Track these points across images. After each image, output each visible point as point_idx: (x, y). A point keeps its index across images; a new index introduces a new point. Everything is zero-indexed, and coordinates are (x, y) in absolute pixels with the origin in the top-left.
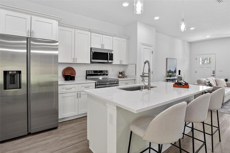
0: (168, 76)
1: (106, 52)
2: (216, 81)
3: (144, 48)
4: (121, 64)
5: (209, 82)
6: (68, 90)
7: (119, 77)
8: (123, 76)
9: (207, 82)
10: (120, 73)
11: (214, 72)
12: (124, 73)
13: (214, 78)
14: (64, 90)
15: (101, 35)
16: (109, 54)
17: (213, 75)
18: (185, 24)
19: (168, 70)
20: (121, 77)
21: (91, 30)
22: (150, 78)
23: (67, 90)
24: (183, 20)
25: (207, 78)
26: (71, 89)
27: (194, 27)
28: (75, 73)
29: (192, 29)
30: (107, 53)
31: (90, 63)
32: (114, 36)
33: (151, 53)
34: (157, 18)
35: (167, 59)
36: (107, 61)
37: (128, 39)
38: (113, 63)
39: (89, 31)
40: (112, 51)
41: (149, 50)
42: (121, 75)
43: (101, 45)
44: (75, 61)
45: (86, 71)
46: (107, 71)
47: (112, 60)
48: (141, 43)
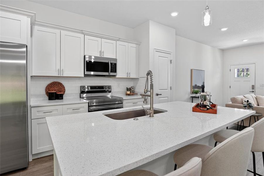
0: (193, 93)
1: (107, 61)
2: (256, 98)
3: (159, 56)
4: (129, 77)
5: (248, 101)
6: (46, 114)
7: (127, 95)
8: (132, 93)
9: (245, 101)
10: (128, 89)
11: (253, 87)
12: (133, 89)
13: (253, 95)
14: (41, 114)
15: (99, 39)
16: (111, 64)
17: (252, 90)
18: (209, 14)
19: (194, 84)
20: (129, 95)
21: (83, 31)
22: (152, 98)
23: (44, 114)
24: (207, 8)
25: (244, 96)
26: (51, 113)
27: (226, 27)
28: (65, 90)
29: (224, 29)
30: (108, 63)
31: (83, 76)
32: (118, 40)
33: (170, 62)
34: (174, 14)
35: (191, 70)
36: (108, 73)
37: (139, 44)
38: (117, 77)
39: (82, 32)
40: (116, 60)
41: (167, 58)
42: (129, 92)
43: (99, 53)
44: (61, 74)
45: (80, 87)
46: (109, 87)
47: (116, 72)
48: (155, 49)
